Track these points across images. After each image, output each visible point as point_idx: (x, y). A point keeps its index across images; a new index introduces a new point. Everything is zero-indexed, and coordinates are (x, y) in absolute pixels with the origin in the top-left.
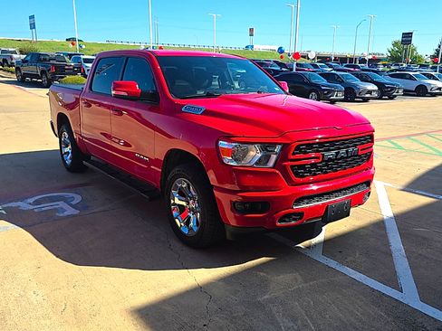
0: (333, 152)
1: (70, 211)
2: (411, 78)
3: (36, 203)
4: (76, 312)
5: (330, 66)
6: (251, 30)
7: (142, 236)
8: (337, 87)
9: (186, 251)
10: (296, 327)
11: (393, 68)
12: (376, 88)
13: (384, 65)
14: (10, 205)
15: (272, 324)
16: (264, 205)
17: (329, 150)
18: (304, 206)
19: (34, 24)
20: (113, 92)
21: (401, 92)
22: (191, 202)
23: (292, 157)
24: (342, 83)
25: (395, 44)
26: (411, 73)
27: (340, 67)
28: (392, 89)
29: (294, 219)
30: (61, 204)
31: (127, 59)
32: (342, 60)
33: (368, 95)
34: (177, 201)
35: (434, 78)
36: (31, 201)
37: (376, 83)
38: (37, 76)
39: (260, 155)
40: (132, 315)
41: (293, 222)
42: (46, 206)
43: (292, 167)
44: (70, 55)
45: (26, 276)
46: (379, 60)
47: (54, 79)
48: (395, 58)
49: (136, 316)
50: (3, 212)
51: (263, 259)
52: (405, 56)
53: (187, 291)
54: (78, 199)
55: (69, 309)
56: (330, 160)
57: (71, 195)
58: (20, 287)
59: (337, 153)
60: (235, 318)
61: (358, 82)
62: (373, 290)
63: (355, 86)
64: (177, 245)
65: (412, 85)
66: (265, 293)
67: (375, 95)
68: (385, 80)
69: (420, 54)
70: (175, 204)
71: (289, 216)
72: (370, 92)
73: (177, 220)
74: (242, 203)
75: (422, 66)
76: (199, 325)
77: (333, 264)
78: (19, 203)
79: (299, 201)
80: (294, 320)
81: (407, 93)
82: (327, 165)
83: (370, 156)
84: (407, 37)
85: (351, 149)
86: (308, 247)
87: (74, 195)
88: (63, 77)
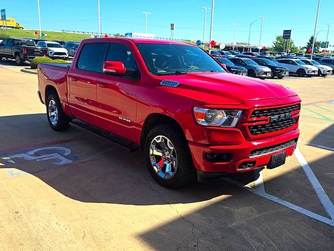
0: (276, 116)
1: (65, 161)
2: (293, 63)
3: (36, 154)
4: (94, 238)
5: (233, 54)
6: (172, 25)
7: (127, 180)
8: (242, 69)
9: (163, 191)
10: (263, 246)
11: (277, 56)
12: (270, 70)
13: (271, 53)
14: (16, 156)
15: (244, 244)
16: (229, 155)
17: (274, 115)
18: (256, 156)
19: (5, 16)
20: (104, 70)
21: (287, 73)
22: (166, 153)
23: (250, 120)
24: (245, 65)
25: (278, 38)
26: (294, 60)
27: (241, 54)
28: (281, 71)
29: (249, 166)
30: (56, 156)
31: (110, 45)
32: (240, 49)
33: (264, 76)
34: (156, 153)
35: (310, 64)
36: (32, 153)
37: (270, 67)
38: (11, 57)
39: (226, 118)
40: (138, 239)
41: (248, 168)
42: (45, 157)
43: (249, 127)
44: (36, 41)
45: (45, 211)
46: (267, 50)
47: (25, 58)
48: (278, 49)
49: (141, 240)
50: (12, 161)
51: (223, 197)
52: (286, 47)
53: (174, 221)
54: (68, 152)
55: (88, 236)
56: (274, 122)
57: (61, 148)
58: (44, 219)
59: (279, 117)
60: (217, 240)
61: (257, 65)
62: (310, 218)
63: (255, 68)
64: (156, 186)
65: (295, 69)
66: (232, 221)
67: (269, 75)
68: (275, 64)
69: (296, 46)
70: (153, 155)
71: (245, 164)
72: (266, 73)
73: (155, 167)
74: (211, 154)
75: (297, 55)
76: (191, 245)
77: (275, 199)
78: (23, 155)
79: (253, 152)
80: (260, 241)
81: (291, 74)
82: (272, 126)
83: (297, 119)
84: (287, 34)
85: (287, 114)
86: (254, 187)
87: (64, 148)
88: (33, 58)
